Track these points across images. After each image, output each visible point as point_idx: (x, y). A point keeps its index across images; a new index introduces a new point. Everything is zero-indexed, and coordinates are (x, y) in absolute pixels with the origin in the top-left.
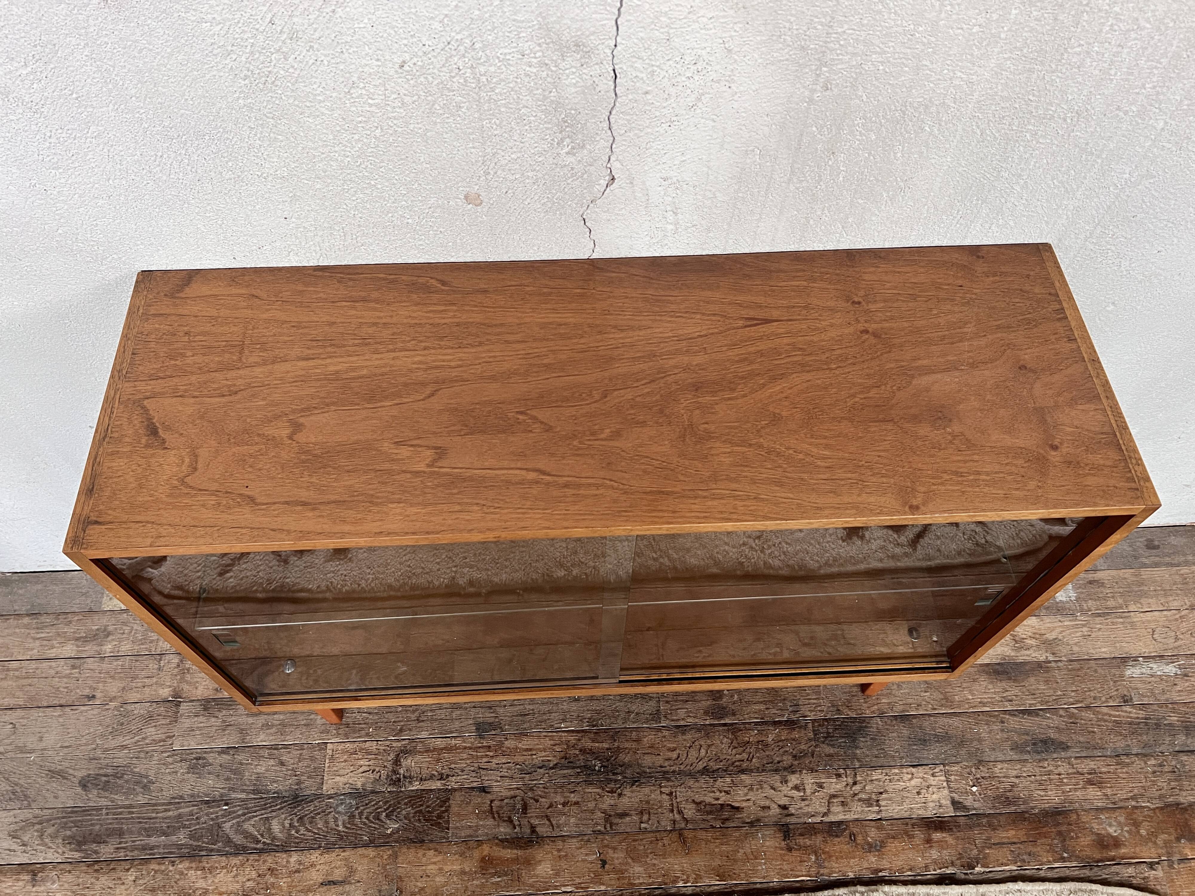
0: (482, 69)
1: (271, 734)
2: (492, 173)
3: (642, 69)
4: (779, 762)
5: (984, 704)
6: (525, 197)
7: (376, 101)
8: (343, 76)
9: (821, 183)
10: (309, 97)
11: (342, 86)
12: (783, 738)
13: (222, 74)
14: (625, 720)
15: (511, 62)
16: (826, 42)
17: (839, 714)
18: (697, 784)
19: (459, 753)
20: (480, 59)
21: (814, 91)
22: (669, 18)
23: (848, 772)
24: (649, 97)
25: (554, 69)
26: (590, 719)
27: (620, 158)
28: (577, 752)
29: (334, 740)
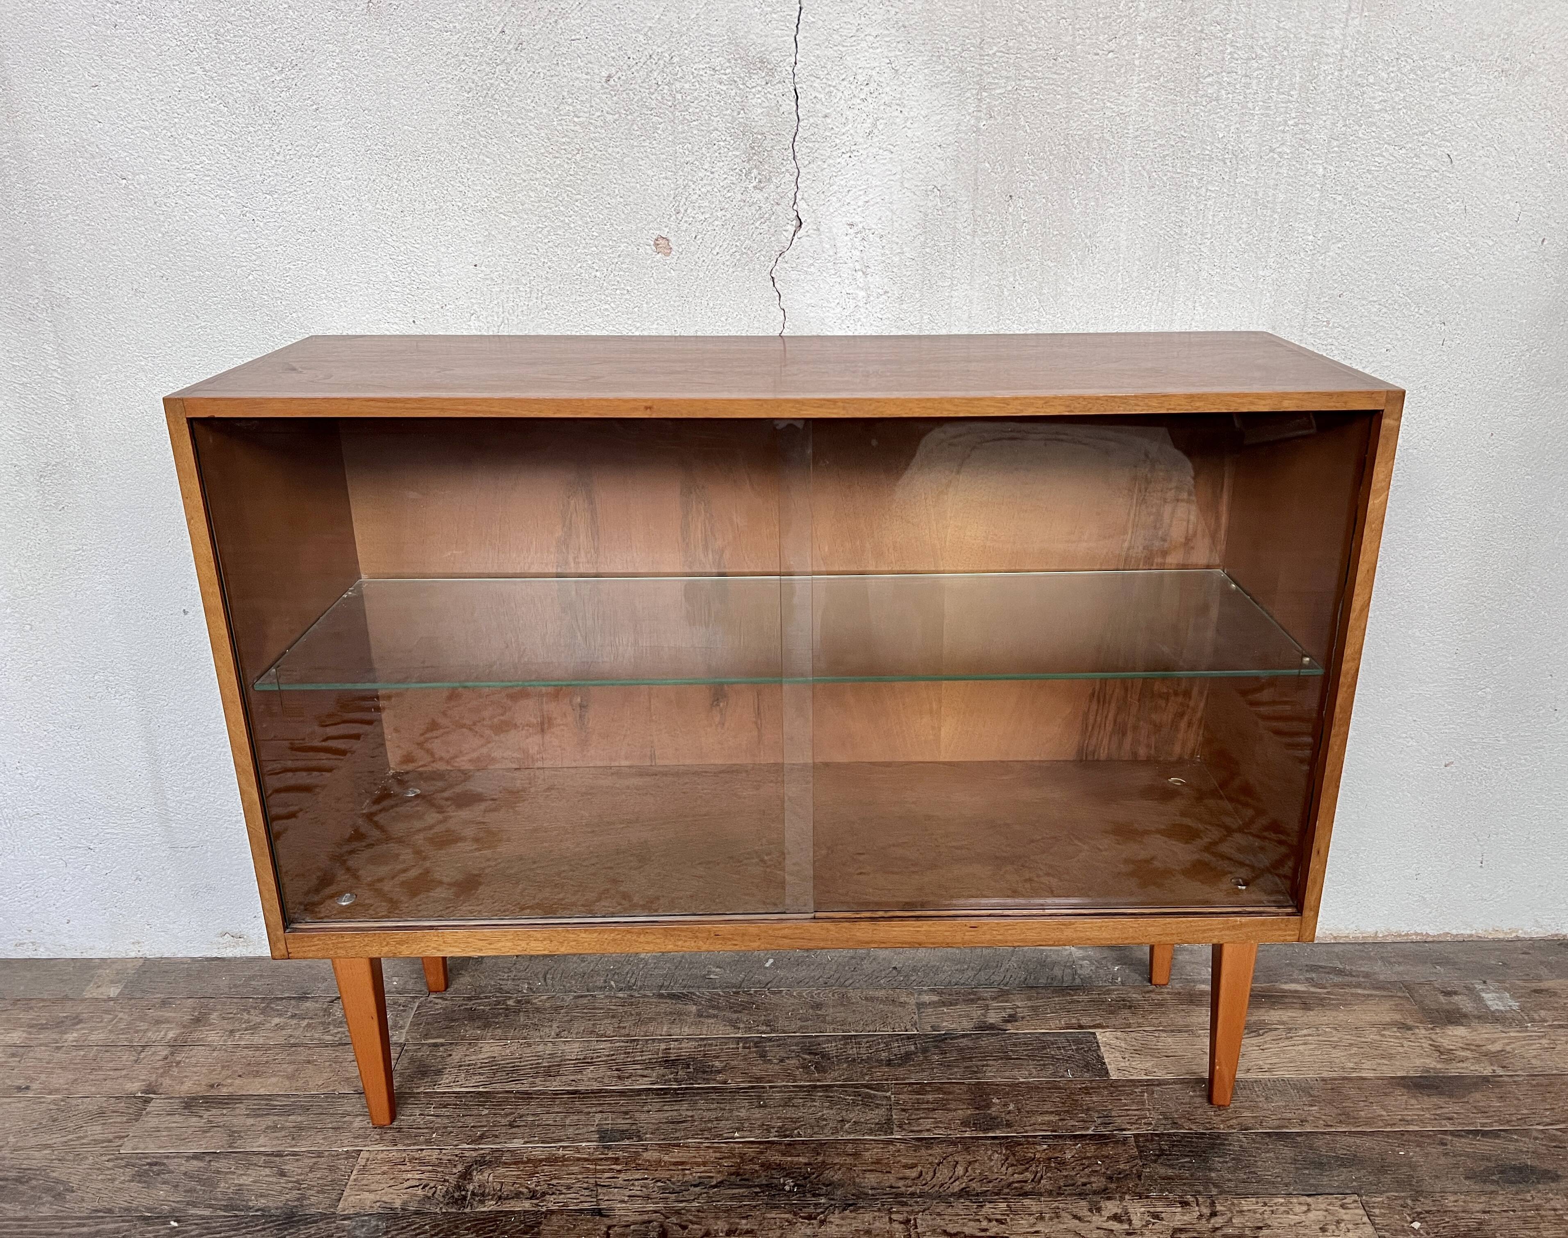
0: (678, 85)
1: (277, 1138)
2: (682, 211)
3: (820, 89)
4: (1084, 1184)
5: (1409, 1123)
6: (713, 245)
7: (581, 119)
8: (555, 91)
9: (1007, 237)
10: (521, 113)
11: (553, 101)
12: (1089, 1155)
13: (450, 86)
14: (836, 1131)
15: (704, 79)
16: (980, 64)
17: (1177, 1128)
18: (950, 1210)
19: (567, 1166)
20: (677, 74)
21: (979, 119)
22: (841, 36)
23: (1200, 1199)
24: (829, 120)
25: (741, 86)
26: (780, 1127)
27: (806, 195)
28: (757, 1167)
29: (374, 1147)
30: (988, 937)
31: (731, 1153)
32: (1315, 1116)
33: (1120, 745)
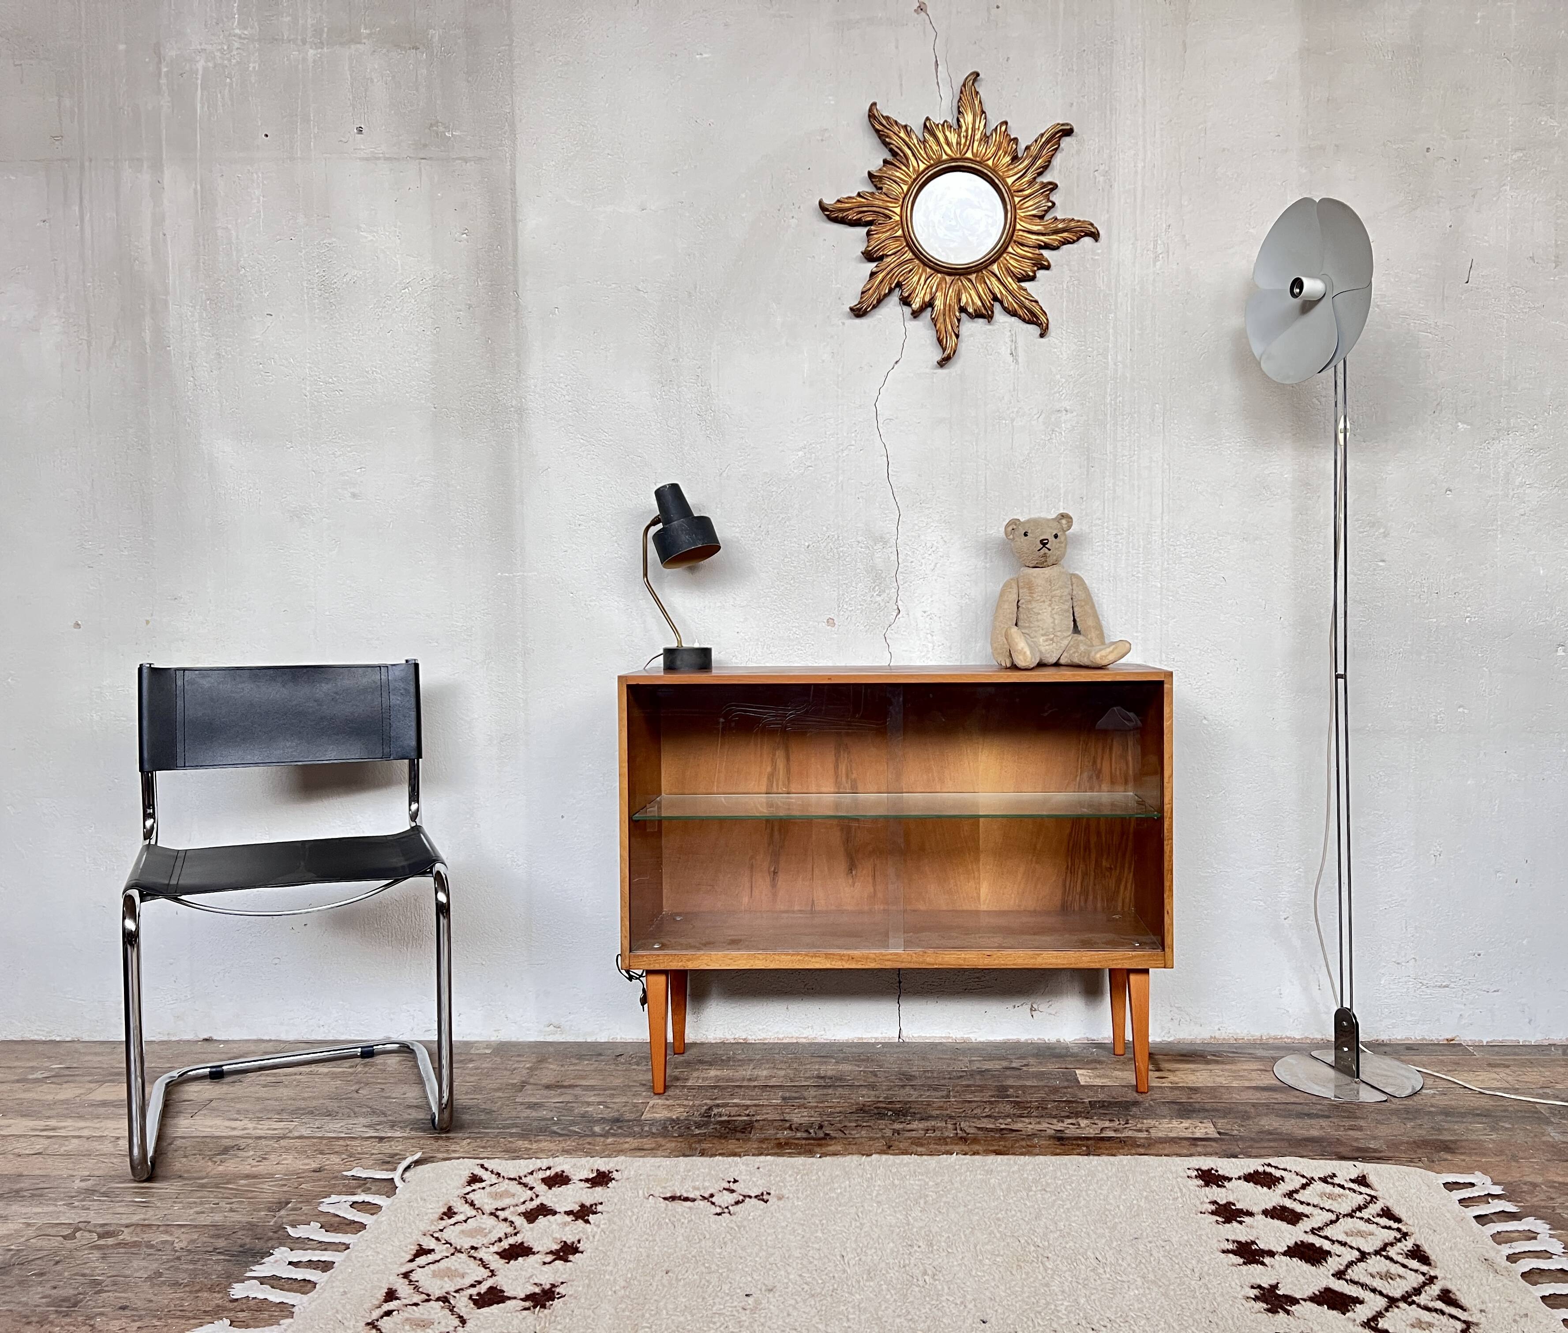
0: (841, 549)
1: (602, 1097)
2: (841, 606)
4: (1056, 1114)
5: (1252, 1099)
12: (1061, 1106)
14: (917, 1097)
17: (1115, 1099)
18: (979, 1121)
19: (765, 1107)
20: (840, 544)
23: (1121, 1119)
24: (913, 564)
25: (871, 549)
26: (885, 1096)
27: (902, 598)
28: (872, 1108)
29: (656, 1101)
30: (996, 962)
31: (858, 1104)
32: (1197, 1097)
33: (1086, 901)
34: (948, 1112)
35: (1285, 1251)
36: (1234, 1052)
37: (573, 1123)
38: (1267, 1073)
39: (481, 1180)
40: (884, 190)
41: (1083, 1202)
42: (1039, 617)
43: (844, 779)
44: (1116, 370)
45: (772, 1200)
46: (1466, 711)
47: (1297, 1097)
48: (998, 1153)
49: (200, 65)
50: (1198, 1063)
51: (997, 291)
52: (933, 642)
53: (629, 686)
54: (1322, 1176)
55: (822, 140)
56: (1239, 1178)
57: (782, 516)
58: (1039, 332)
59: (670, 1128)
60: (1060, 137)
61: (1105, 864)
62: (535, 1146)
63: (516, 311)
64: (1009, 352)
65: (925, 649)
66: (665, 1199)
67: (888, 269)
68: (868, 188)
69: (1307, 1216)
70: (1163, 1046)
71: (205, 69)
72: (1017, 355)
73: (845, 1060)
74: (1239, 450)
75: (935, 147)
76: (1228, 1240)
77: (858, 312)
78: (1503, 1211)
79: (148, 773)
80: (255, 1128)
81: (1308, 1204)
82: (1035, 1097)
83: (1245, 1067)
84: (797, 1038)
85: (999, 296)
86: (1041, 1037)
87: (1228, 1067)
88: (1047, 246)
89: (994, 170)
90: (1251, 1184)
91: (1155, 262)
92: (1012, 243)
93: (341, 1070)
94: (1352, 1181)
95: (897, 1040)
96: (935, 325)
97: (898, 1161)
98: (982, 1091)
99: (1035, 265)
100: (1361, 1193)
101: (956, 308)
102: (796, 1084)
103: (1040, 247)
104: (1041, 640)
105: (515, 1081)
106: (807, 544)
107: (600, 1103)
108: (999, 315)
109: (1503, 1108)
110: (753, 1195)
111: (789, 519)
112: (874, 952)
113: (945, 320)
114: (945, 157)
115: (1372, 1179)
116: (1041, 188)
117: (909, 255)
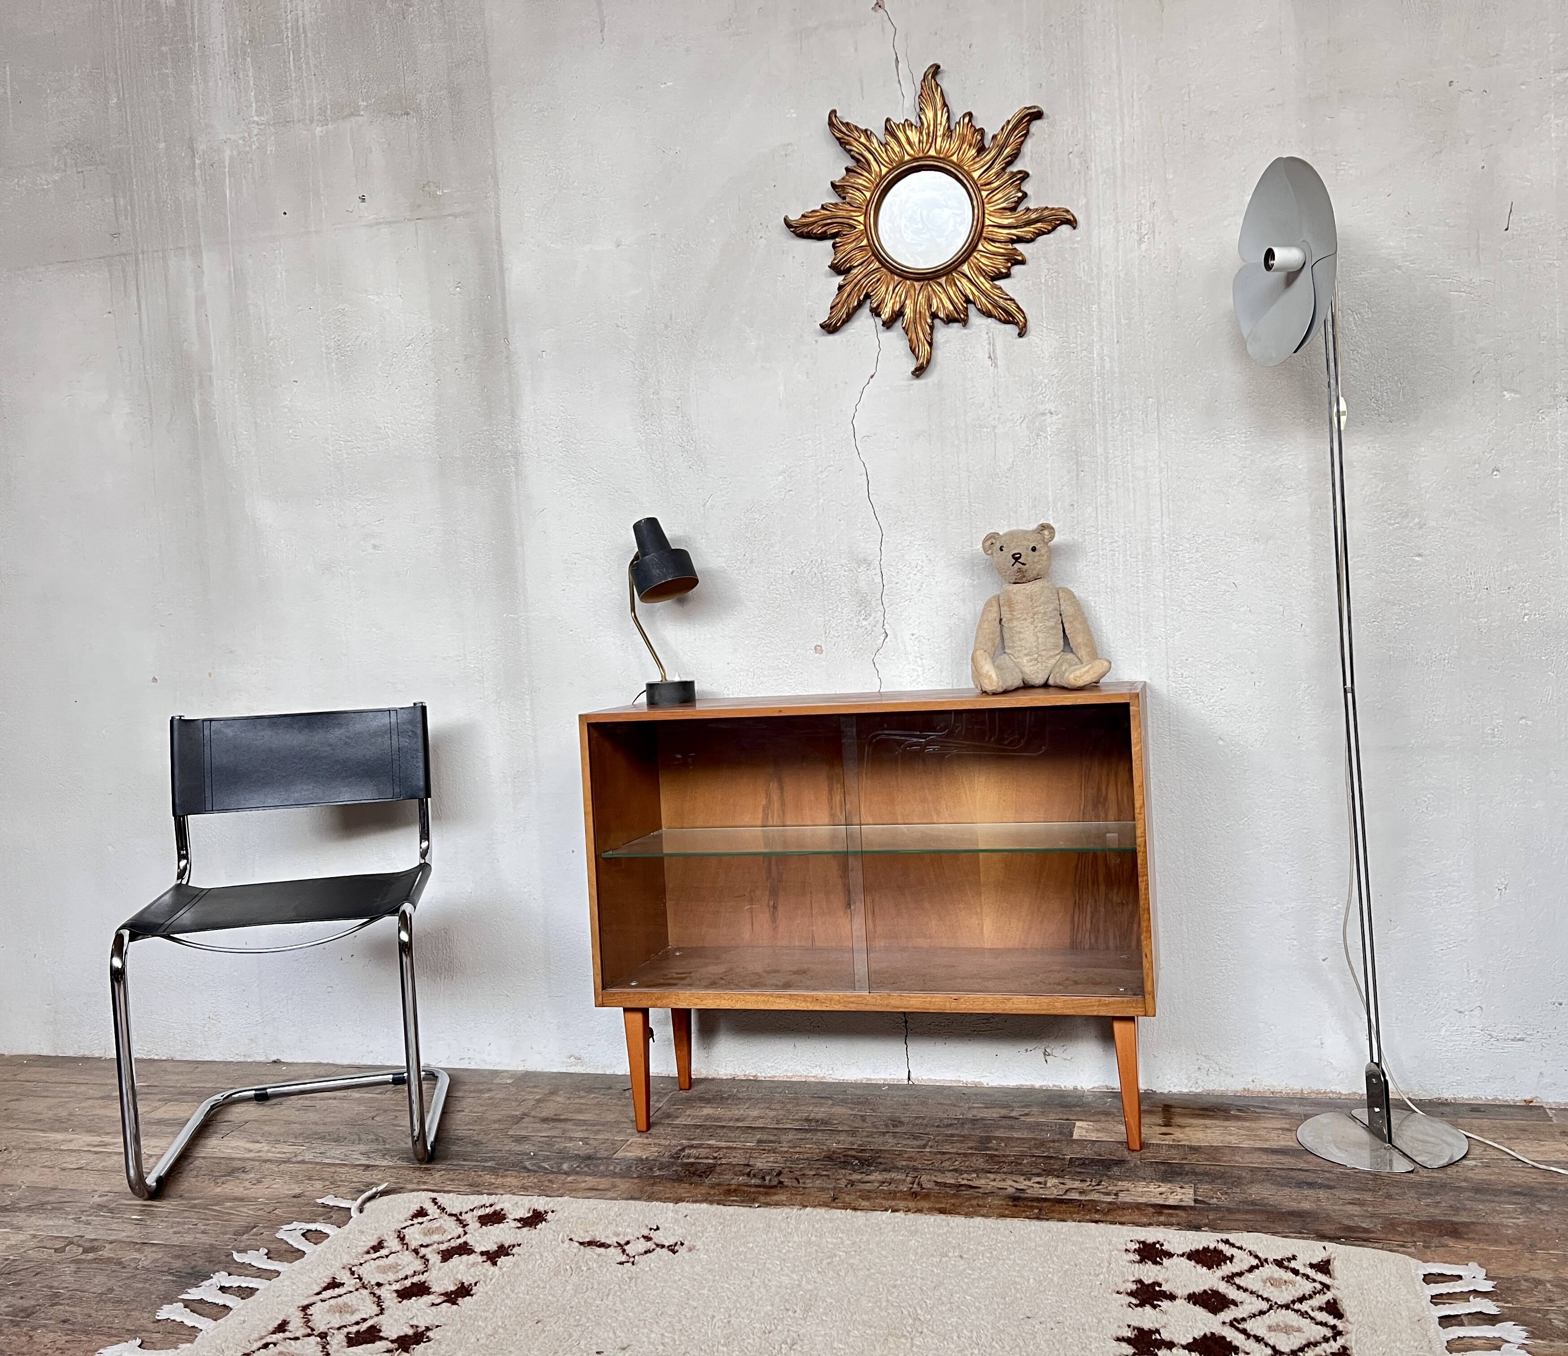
0: (825, 574)
2: (828, 632)
3: (893, 571)
4: (1028, 1172)
6: (843, 648)
12: (1038, 1162)
14: (892, 1147)
15: (837, 570)
17: (1100, 1157)
18: (943, 1175)
19: (736, 1150)
20: (824, 569)
23: (1094, 1180)
24: (898, 585)
25: (855, 572)
26: (860, 1144)
27: (889, 622)
28: (840, 1156)
29: (638, 1139)
30: (963, 1007)
31: (829, 1150)
32: (1193, 1158)
33: (1097, 938)
34: (915, 1164)
35: (1189, 1344)
36: (1264, 1108)
37: (547, 1159)
38: (1288, 1133)
39: (426, 1215)
40: (848, 200)
41: (994, 1273)
42: (1022, 636)
43: (838, 810)
44: (1103, 367)
45: (682, 1251)
46: (1529, 723)
47: (1308, 1163)
48: (942, 1211)
49: (227, 153)
50: (1216, 1119)
51: (968, 292)
52: (923, 666)
53: (589, 725)
54: (1279, 1258)
55: (786, 155)
56: (1183, 1255)
57: (765, 543)
58: (1018, 331)
59: (633, 1169)
60: (1029, 122)
61: (1116, 899)
62: (499, 1181)
63: (507, 357)
64: (987, 355)
65: (916, 674)
66: (581, 1244)
67: (856, 281)
68: (832, 199)
69: (1236, 1304)
70: (1187, 1098)
71: (232, 158)
72: (996, 358)
73: (844, 1102)
74: (1245, 442)
75: (897, 149)
76: (1129, 1326)
77: (830, 328)
78: (1481, 1313)
79: (180, 817)
80: (269, 1151)
81: (1246, 1290)
82: (1013, 1151)
83: (1265, 1125)
84: (806, 1076)
85: (971, 297)
86: (1057, 1084)
87: (1247, 1124)
88: (1020, 240)
89: (958, 166)
90: (1193, 1263)
91: (1139, 245)
92: (982, 241)
93: (371, 1095)
94: (1312, 1266)
95: (906, 1082)
96: (907, 333)
97: (826, 1216)
98: (961, 1142)
99: (1008, 261)
100: (1314, 1281)
101: (927, 314)
102: (781, 1126)
103: (1013, 241)
104: (1025, 661)
105: (518, 1113)
106: (791, 570)
107: (581, 1139)
108: (975, 318)
109: (1552, 1186)
110: (667, 1244)
111: (772, 546)
112: (836, 994)
113: (916, 328)
114: (907, 158)
115: (1336, 1266)
116: (1010, 179)
117: (877, 265)
